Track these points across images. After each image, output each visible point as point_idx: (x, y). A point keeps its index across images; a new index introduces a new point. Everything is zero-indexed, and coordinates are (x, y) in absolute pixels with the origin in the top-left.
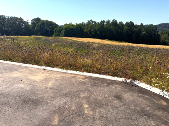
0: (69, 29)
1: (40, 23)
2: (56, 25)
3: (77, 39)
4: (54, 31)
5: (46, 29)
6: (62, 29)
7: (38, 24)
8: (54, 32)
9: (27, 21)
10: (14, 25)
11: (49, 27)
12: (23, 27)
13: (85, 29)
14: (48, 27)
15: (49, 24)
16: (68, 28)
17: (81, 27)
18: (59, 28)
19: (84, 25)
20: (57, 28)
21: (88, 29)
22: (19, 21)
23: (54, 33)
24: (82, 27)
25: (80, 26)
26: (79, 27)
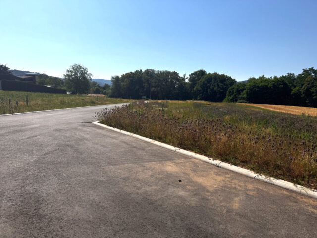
0: (258, 87)
1: (203, 80)
2: (233, 82)
3: (274, 108)
4: (228, 92)
5: (213, 89)
6: (242, 88)
7: (200, 80)
8: (227, 94)
9: (183, 77)
10: (164, 83)
11: (218, 85)
12: (176, 86)
13: (295, 87)
14: (216, 85)
15: (218, 79)
16: (255, 86)
17: (285, 84)
18: (238, 86)
19: (294, 80)
20: (233, 86)
21: (303, 87)
22: (172, 77)
23: (227, 96)
24: (287, 83)
25: (283, 81)
26: (280, 84)
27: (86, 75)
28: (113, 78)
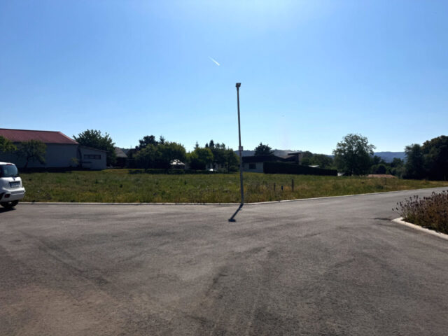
27: (365, 148)
28: (408, 148)
